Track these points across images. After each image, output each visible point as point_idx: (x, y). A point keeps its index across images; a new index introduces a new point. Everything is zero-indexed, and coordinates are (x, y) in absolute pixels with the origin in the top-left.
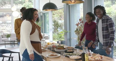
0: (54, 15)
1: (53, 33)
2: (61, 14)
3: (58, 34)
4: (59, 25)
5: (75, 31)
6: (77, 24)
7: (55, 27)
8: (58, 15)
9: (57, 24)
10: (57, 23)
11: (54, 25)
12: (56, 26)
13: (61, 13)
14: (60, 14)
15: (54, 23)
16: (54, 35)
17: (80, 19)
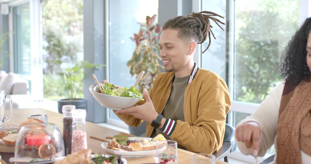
0: (48, 18)
1: (44, 73)
2: (72, 18)
3: (62, 74)
4: (65, 47)
5: (129, 63)
6: (135, 35)
7: (50, 53)
8: (60, 19)
9: (59, 45)
10: (59, 41)
11: (48, 48)
12: (54, 50)
13: (69, 14)
14: (67, 18)
15: (49, 42)
16: (47, 81)
17: (148, 18)
